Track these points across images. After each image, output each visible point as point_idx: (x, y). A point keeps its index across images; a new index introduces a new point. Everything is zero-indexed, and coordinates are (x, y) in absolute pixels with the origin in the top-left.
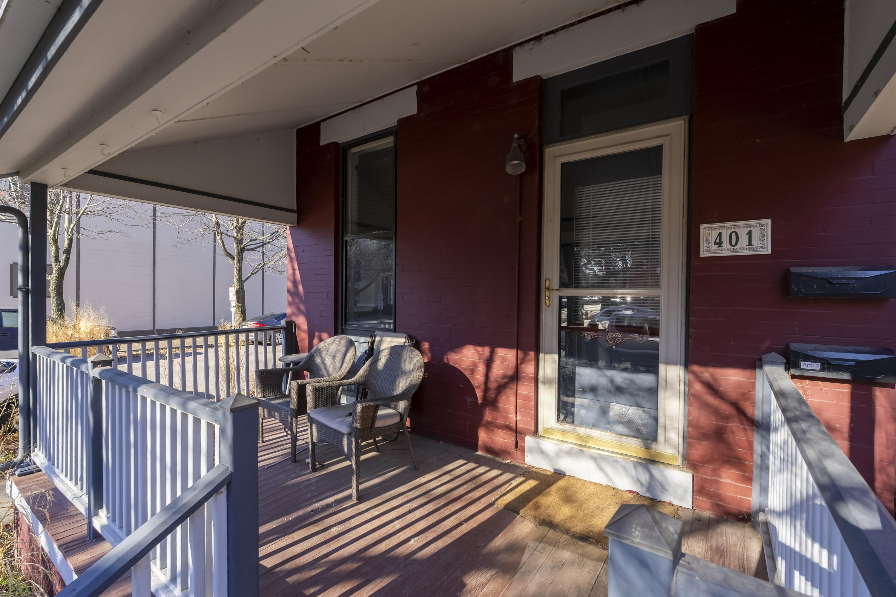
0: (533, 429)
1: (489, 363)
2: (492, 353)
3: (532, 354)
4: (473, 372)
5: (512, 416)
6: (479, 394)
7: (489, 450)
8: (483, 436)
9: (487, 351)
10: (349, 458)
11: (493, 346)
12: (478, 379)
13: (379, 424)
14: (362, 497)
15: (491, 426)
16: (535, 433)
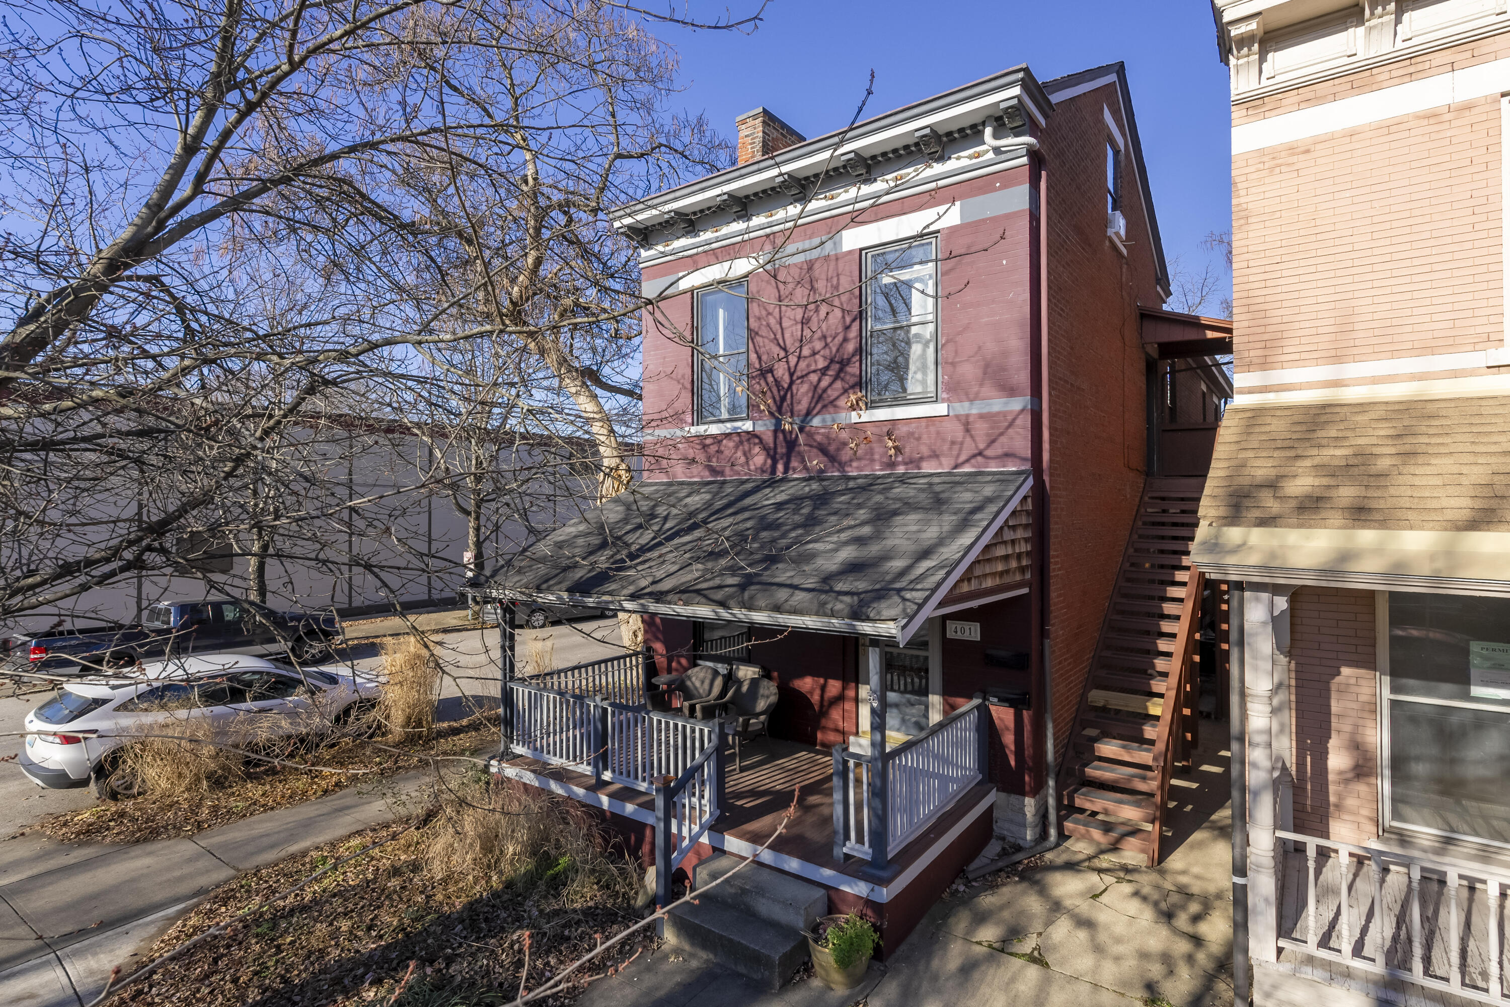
0: (854, 730)
1: (823, 688)
2: (826, 682)
3: (853, 685)
4: (811, 693)
5: (841, 723)
6: (816, 708)
7: (823, 745)
8: (819, 736)
9: (822, 681)
10: (733, 747)
11: (827, 677)
12: (815, 698)
13: (750, 729)
14: (742, 770)
15: (824, 729)
16: (857, 734)
